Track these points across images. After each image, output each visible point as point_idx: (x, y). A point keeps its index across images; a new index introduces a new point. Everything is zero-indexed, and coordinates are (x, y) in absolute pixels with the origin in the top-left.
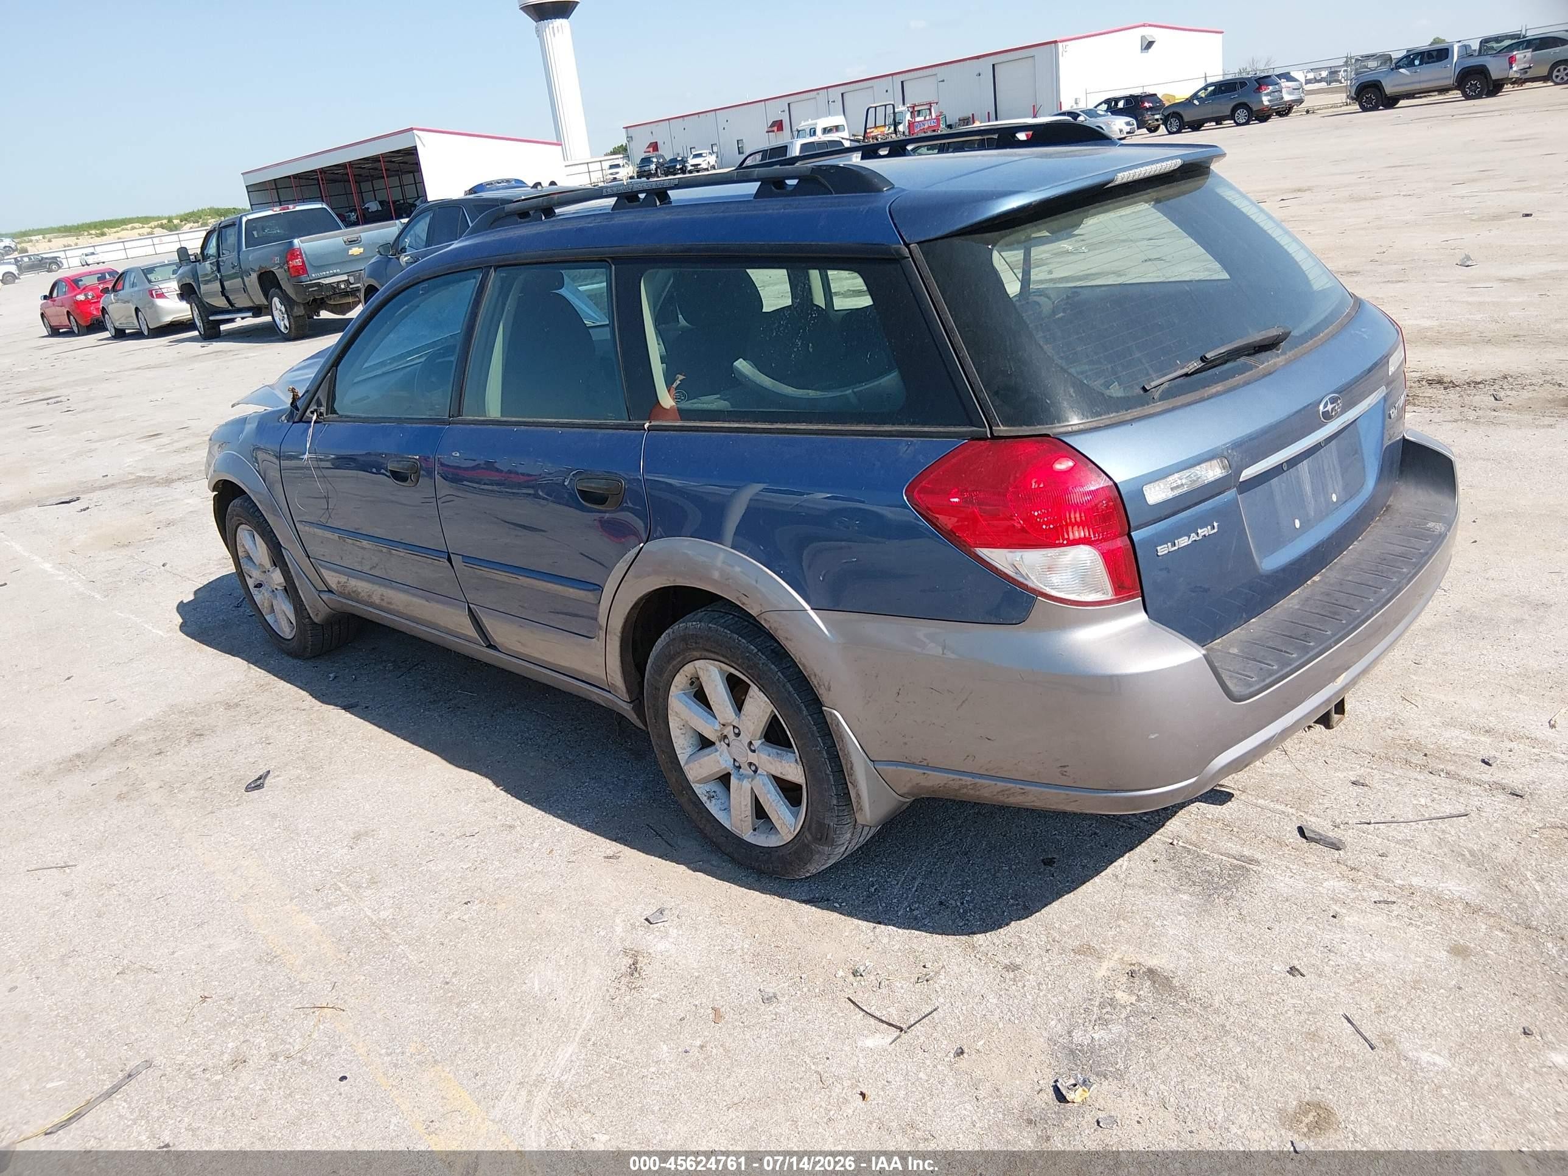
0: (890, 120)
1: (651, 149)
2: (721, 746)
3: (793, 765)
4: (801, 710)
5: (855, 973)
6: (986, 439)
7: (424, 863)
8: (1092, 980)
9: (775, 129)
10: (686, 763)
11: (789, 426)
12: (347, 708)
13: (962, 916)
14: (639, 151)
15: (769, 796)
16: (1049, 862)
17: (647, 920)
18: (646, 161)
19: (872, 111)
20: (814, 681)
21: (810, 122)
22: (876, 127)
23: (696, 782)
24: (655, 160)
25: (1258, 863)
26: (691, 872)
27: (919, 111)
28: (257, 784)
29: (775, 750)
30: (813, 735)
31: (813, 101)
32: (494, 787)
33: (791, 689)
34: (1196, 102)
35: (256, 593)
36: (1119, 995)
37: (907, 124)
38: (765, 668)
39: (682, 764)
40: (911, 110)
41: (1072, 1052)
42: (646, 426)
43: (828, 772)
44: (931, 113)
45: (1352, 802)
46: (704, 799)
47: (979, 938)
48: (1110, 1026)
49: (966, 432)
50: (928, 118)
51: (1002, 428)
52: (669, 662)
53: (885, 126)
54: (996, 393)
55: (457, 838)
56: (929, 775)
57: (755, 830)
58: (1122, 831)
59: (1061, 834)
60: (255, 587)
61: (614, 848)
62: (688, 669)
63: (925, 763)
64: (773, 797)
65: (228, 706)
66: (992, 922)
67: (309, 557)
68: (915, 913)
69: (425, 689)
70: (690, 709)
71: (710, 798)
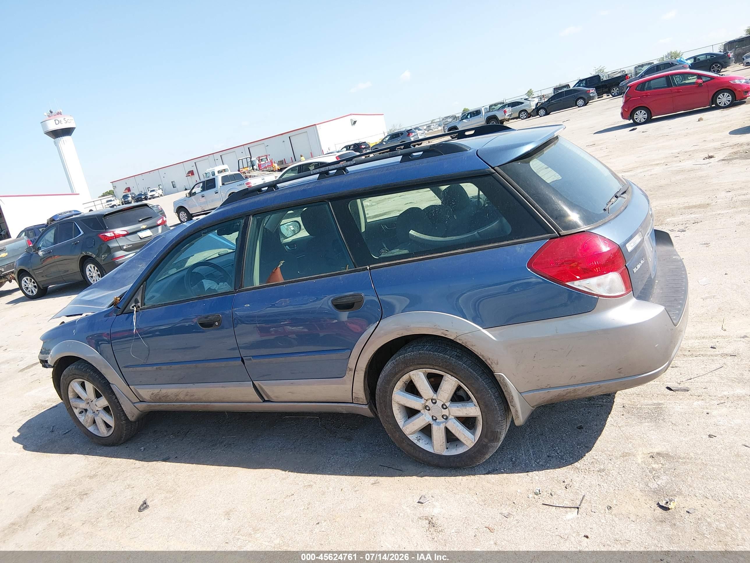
0: (249, 164)
1: (127, 191)
2: (424, 412)
3: (474, 408)
4: (478, 379)
5: (536, 494)
6: (557, 237)
7: (277, 514)
8: (639, 465)
9: (190, 174)
10: (404, 426)
11: (452, 252)
12: (165, 460)
13: (562, 458)
14: (120, 192)
15: (458, 428)
16: (581, 428)
17: (419, 502)
18: (125, 197)
19: (240, 161)
20: (489, 362)
21: (211, 169)
22: (244, 168)
23: (410, 434)
24: (130, 196)
25: (662, 404)
26: (420, 478)
27: (262, 159)
28: (144, 506)
29: (460, 404)
30: (486, 389)
31: (207, 160)
32: (283, 472)
33: (471, 370)
34: (384, 143)
35: (80, 416)
36: (654, 466)
37: (257, 165)
38: (456, 364)
39: (401, 427)
40: (258, 159)
41: (654, 492)
42: (368, 268)
43: (496, 405)
44: (267, 159)
45: (677, 373)
46: (415, 441)
47: (576, 464)
48: (661, 478)
49: (547, 236)
50: (266, 162)
51: (563, 232)
52: (394, 377)
53: (248, 167)
54: (556, 218)
55: (285, 498)
56: (550, 392)
57: (447, 448)
58: (599, 408)
59: (575, 416)
60: (80, 413)
61: (372, 479)
62: (405, 378)
63: (549, 387)
64: (461, 428)
65: (91, 477)
66: (579, 457)
67: (129, 385)
68: (541, 463)
69: (202, 441)
70: (406, 397)
71: (419, 440)
